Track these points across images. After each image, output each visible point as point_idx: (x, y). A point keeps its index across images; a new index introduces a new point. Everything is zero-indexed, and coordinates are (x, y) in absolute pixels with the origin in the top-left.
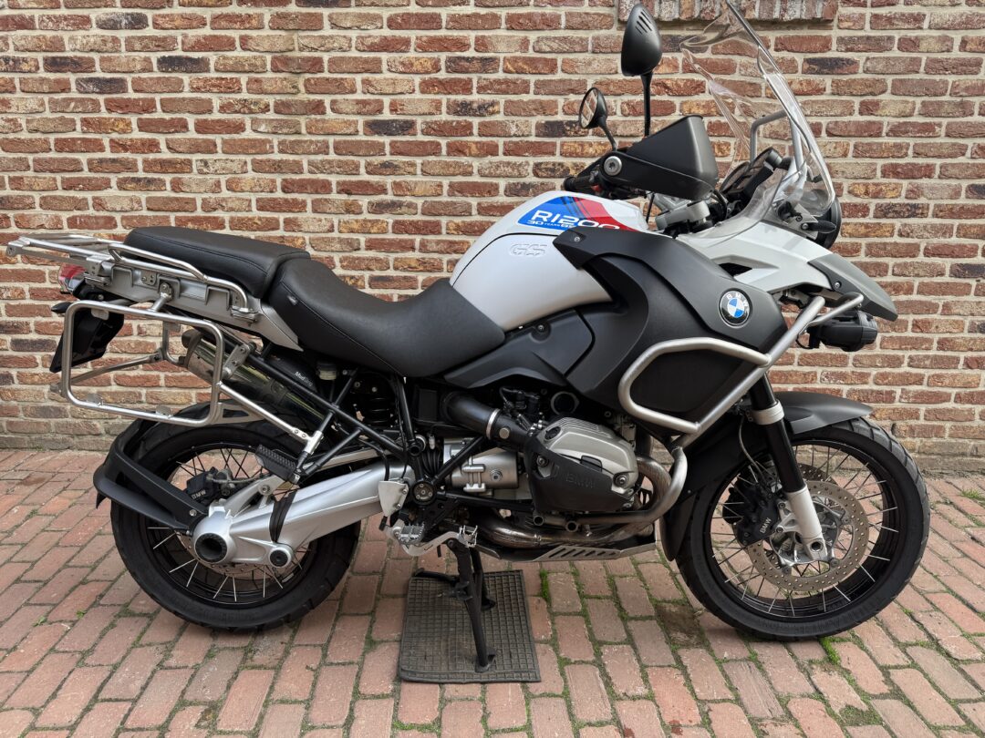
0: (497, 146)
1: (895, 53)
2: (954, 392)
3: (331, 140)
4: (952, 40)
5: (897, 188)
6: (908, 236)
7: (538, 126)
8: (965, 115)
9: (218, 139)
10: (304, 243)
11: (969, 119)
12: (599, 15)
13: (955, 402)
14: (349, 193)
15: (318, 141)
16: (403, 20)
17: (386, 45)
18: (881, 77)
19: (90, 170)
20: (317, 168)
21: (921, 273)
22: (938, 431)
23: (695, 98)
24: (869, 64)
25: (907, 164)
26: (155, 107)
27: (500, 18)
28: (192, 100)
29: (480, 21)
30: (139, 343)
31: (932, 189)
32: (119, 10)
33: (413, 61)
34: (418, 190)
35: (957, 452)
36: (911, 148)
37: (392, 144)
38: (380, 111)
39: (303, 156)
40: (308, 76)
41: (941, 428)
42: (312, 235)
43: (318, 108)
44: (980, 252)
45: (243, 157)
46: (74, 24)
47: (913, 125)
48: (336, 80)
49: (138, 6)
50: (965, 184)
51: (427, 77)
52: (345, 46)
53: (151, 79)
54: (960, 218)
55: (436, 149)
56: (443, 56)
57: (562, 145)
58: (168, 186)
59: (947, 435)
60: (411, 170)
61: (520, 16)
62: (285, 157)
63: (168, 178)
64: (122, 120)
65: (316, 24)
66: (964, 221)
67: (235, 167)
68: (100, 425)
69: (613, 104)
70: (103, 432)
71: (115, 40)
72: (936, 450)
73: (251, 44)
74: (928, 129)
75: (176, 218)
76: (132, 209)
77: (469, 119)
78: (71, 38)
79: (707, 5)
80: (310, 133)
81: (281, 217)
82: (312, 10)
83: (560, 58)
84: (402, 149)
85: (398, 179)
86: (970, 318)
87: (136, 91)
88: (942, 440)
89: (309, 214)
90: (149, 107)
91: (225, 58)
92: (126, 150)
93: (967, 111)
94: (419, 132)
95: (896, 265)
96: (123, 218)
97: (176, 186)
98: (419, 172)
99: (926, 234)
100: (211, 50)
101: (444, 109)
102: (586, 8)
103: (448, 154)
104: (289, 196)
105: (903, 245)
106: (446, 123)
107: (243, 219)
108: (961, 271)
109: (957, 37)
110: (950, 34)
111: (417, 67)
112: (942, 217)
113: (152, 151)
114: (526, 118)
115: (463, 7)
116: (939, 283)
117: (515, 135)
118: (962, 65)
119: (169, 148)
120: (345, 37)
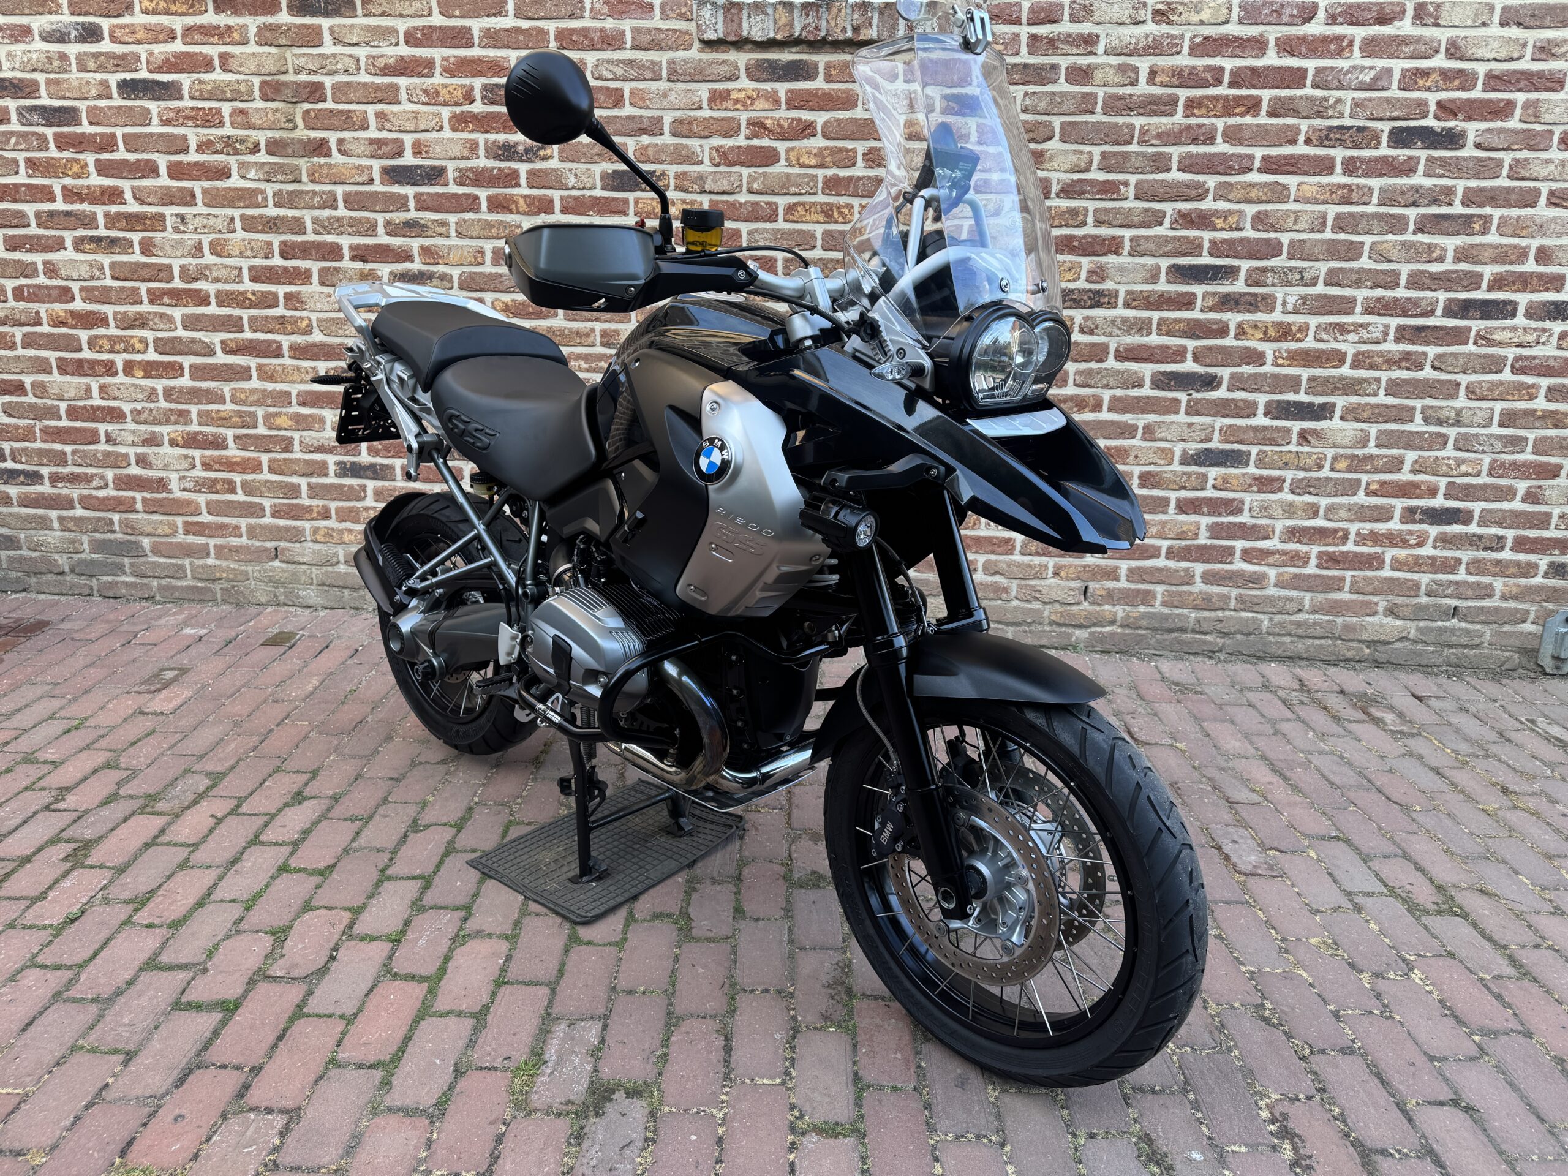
0: (551, 201)
1: (1062, 86)
2: (1165, 544)
3: (340, 190)
4: (1136, 70)
5: (1074, 267)
6: (1091, 332)
7: (604, 176)
8: (1159, 170)
9: (197, 187)
10: (310, 325)
11: (1165, 176)
12: (675, 31)
13: (1167, 558)
14: (365, 261)
15: (324, 193)
16: (423, 35)
17: (404, 68)
18: (1044, 118)
19: (39, 226)
20: (324, 227)
21: (1111, 384)
22: (1146, 598)
23: (805, 143)
24: (1028, 101)
25: (1085, 237)
26: (116, 144)
27: (548, 33)
28: (161, 135)
29: (521, 38)
30: (108, 454)
31: (1121, 269)
32: (66, 18)
33: (440, 88)
34: (453, 257)
35: (1173, 626)
36: (1091, 214)
37: (417, 196)
38: (399, 153)
39: (304, 212)
40: (307, 106)
41: (1148, 592)
42: (320, 315)
43: (320, 148)
44: (1189, 356)
45: (229, 211)
46: (11, 36)
47: (1092, 183)
48: (341, 112)
49: (88, 14)
50: (1165, 263)
51: (458, 109)
52: (352, 68)
53: (110, 108)
54: (1159, 309)
55: (472, 204)
56: (478, 83)
57: (636, 202)
58: (137, 248)
59: (1158, 603)
60: (443, 230)
61: (572, 31)
62: (282, 212)
63: (136, 237)
64: (76, 160)
65: (313, 38)
66: (1166, 314)
67: (220, 224)
68: (62, 561)
69: (699, 150)
70: (67, 570)
71: (63, 57)
72: (1144, 623)
73: (233, 64)
74: (1109, 189)
75: (149, 290)
76: (92, 278)
77: (515, 165)
78: (10, 55)
79: (810, 19)
80: (313, 181)
81: (281, 290)
82: (308, 20)
83: (627, 87)
84: (429, 202)
85: (427, 242)
86: (1182, 445)
87: (91, 123)
88: (1150, 609)
89: (315, 286)
90: (108, 146)
91: (201, 82)
92: (82, 201)
93: (1161, 165)
94: (451, 181)
95: (1079, 372)
96: (82, 289)
97: (147, 247)
98: (453, 233)
99: (1116, 331)
100: (182, 71)
101: (482, 152)
102: (656, 22)
103: (490, 210)
104: (290, 264)
105: (1086, 345)
106: (484, 169)
107: (233, 293)
108: (1163, 381)
109: (1143, 65)
110: (1133, 61)
111: (444, 96)
112: (1135, 308)
113: (114, 203)
114: (588, 166)
115: (499, 19)
116: (1136, 398)
117: (574, 188)
118: (1150, 103)
119: (135, 198)
120: (350, 56)
